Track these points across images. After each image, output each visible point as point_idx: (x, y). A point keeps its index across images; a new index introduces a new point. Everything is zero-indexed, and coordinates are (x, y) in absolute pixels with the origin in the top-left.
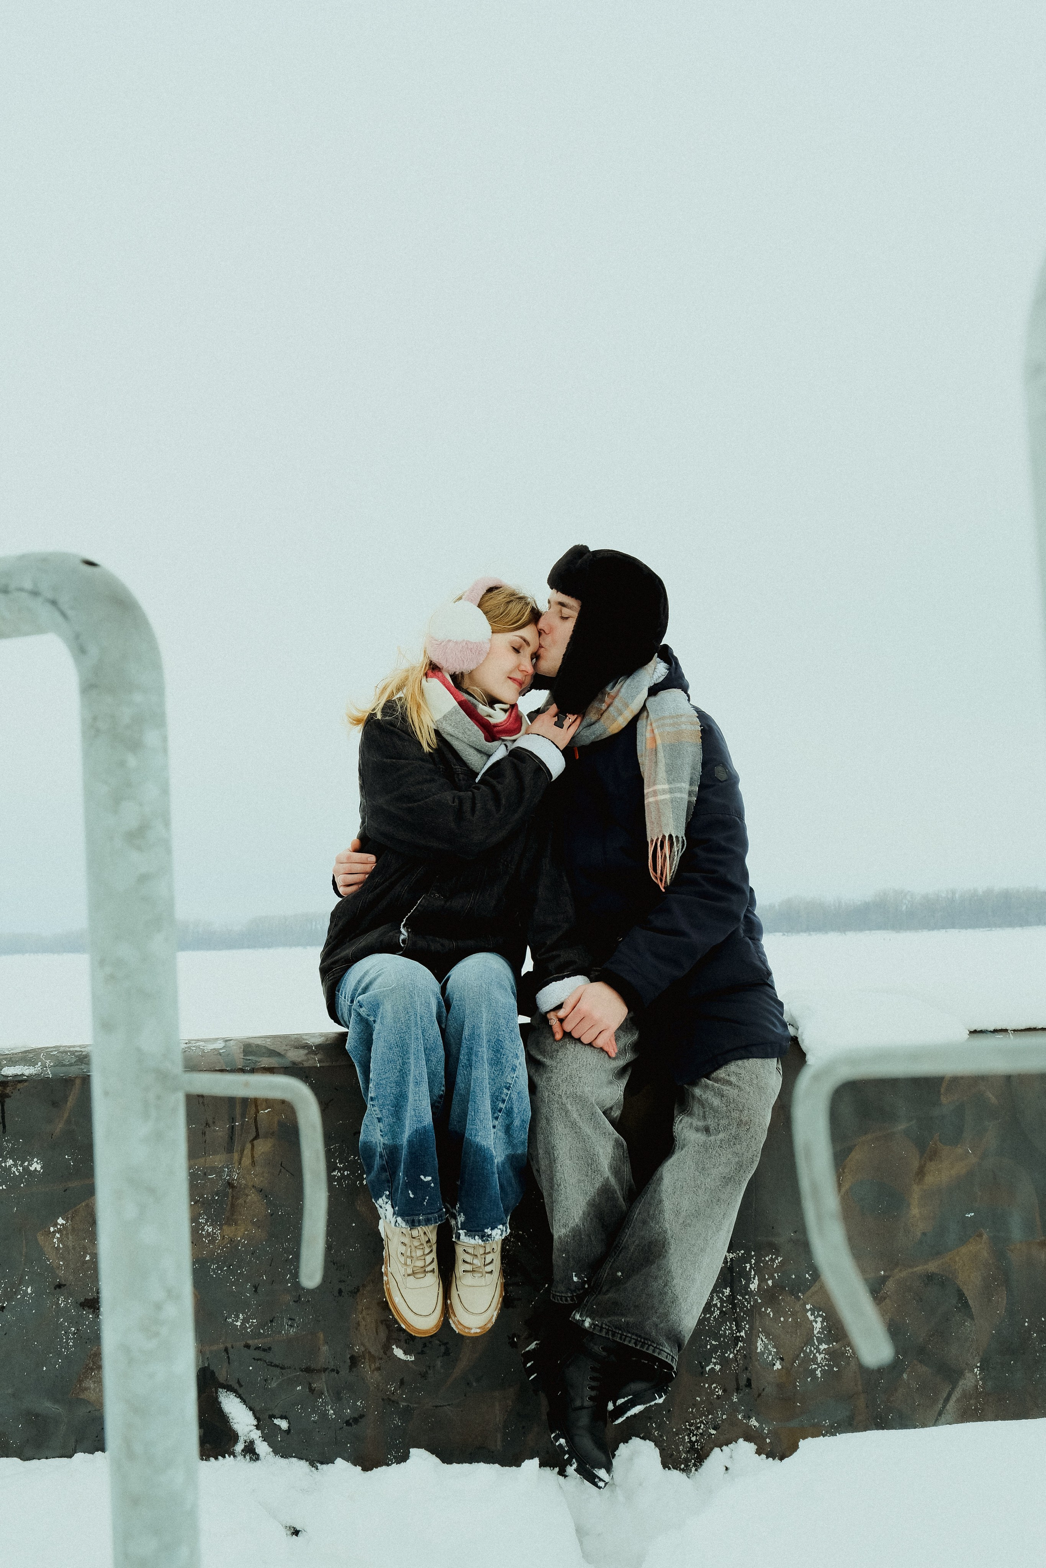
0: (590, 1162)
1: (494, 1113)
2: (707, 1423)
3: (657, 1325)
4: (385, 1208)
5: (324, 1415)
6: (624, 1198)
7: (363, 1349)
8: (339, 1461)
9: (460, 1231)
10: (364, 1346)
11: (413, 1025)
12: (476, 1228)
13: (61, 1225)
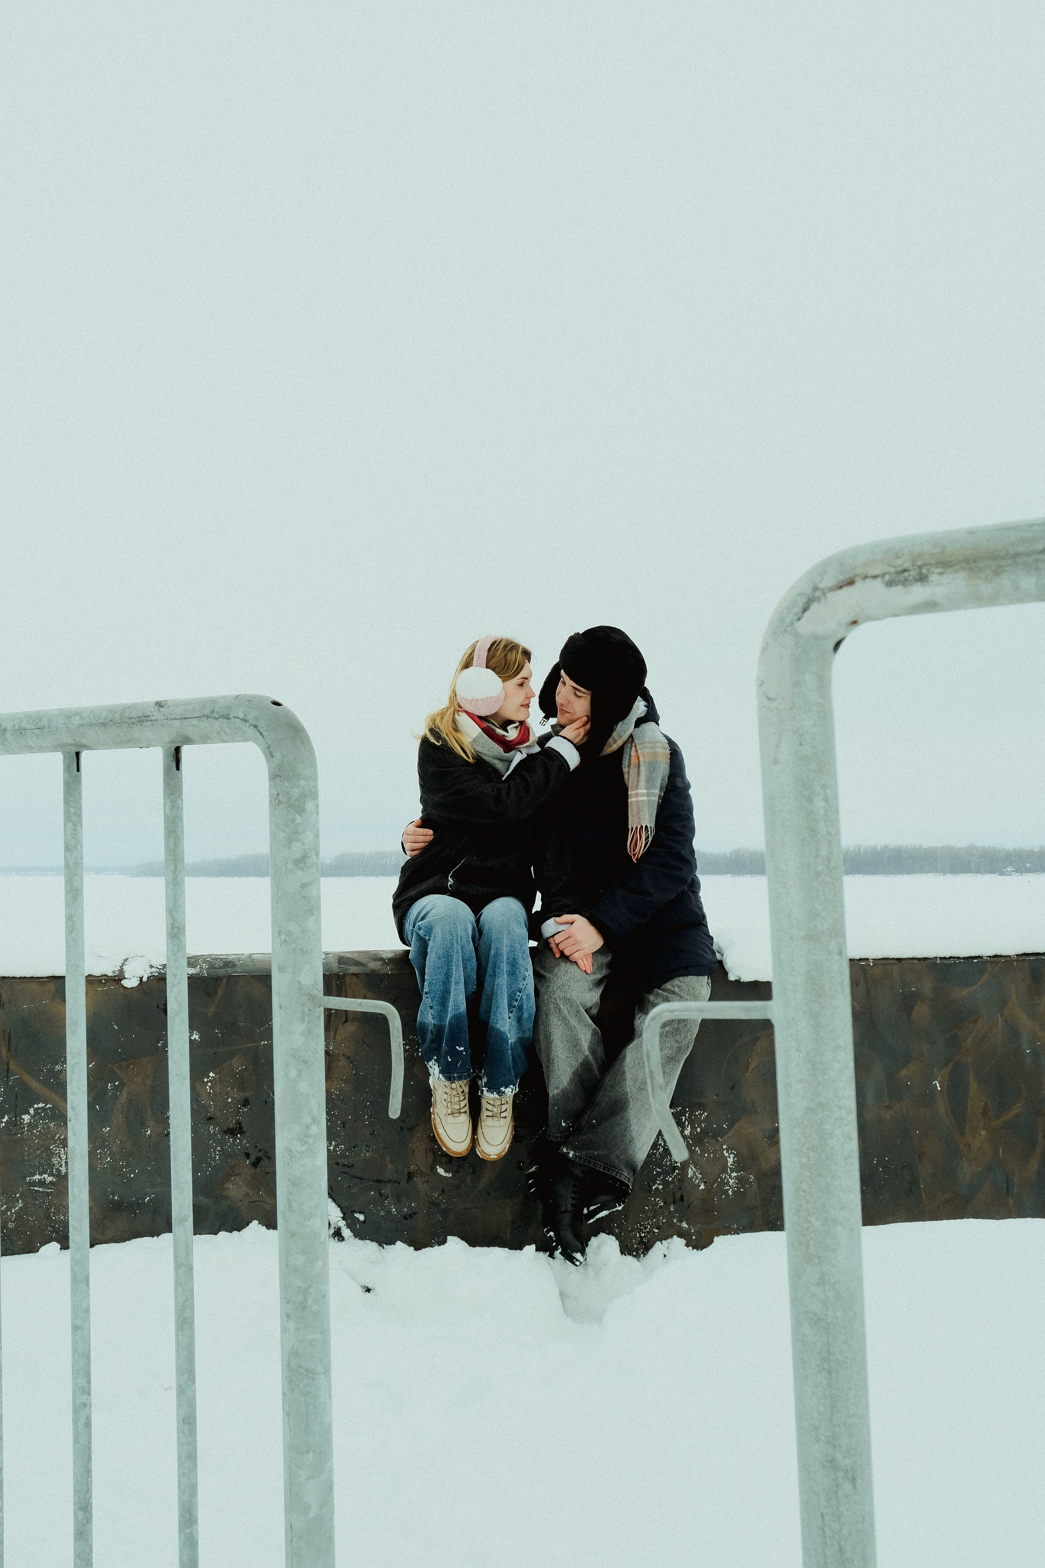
0: (575, 1044)
1: (510, 1008)
2: (652, 1225)
3: (618, 1157)
4: (434, 1068)
5: (389, 1212)
6: (598, 1069)
7: (416, 1168)
8: (399, 1243)
9: (484, 1089)
10: (417, 1166)
11: (455, 943)
12: (494, 1087)
13: (211, 1077)
